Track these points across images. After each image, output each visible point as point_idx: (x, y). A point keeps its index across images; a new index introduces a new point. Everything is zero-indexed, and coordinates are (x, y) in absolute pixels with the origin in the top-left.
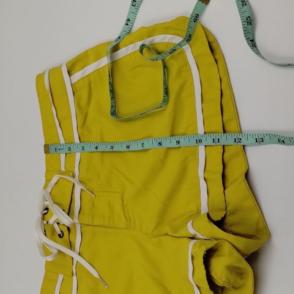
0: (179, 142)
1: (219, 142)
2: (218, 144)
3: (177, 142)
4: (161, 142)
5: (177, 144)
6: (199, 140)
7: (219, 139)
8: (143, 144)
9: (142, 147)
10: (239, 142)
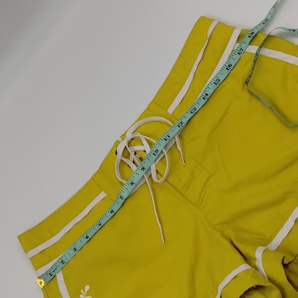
0: (144, 168)
1: (169, 137)
2: (170, 139)
3: (142, 170)
4: (132, 182)
5: (143, 171)
6: (155, 151)
7: (168, 136)
8: (121, 197)
9: (122, 199)
10: (182, 124)
